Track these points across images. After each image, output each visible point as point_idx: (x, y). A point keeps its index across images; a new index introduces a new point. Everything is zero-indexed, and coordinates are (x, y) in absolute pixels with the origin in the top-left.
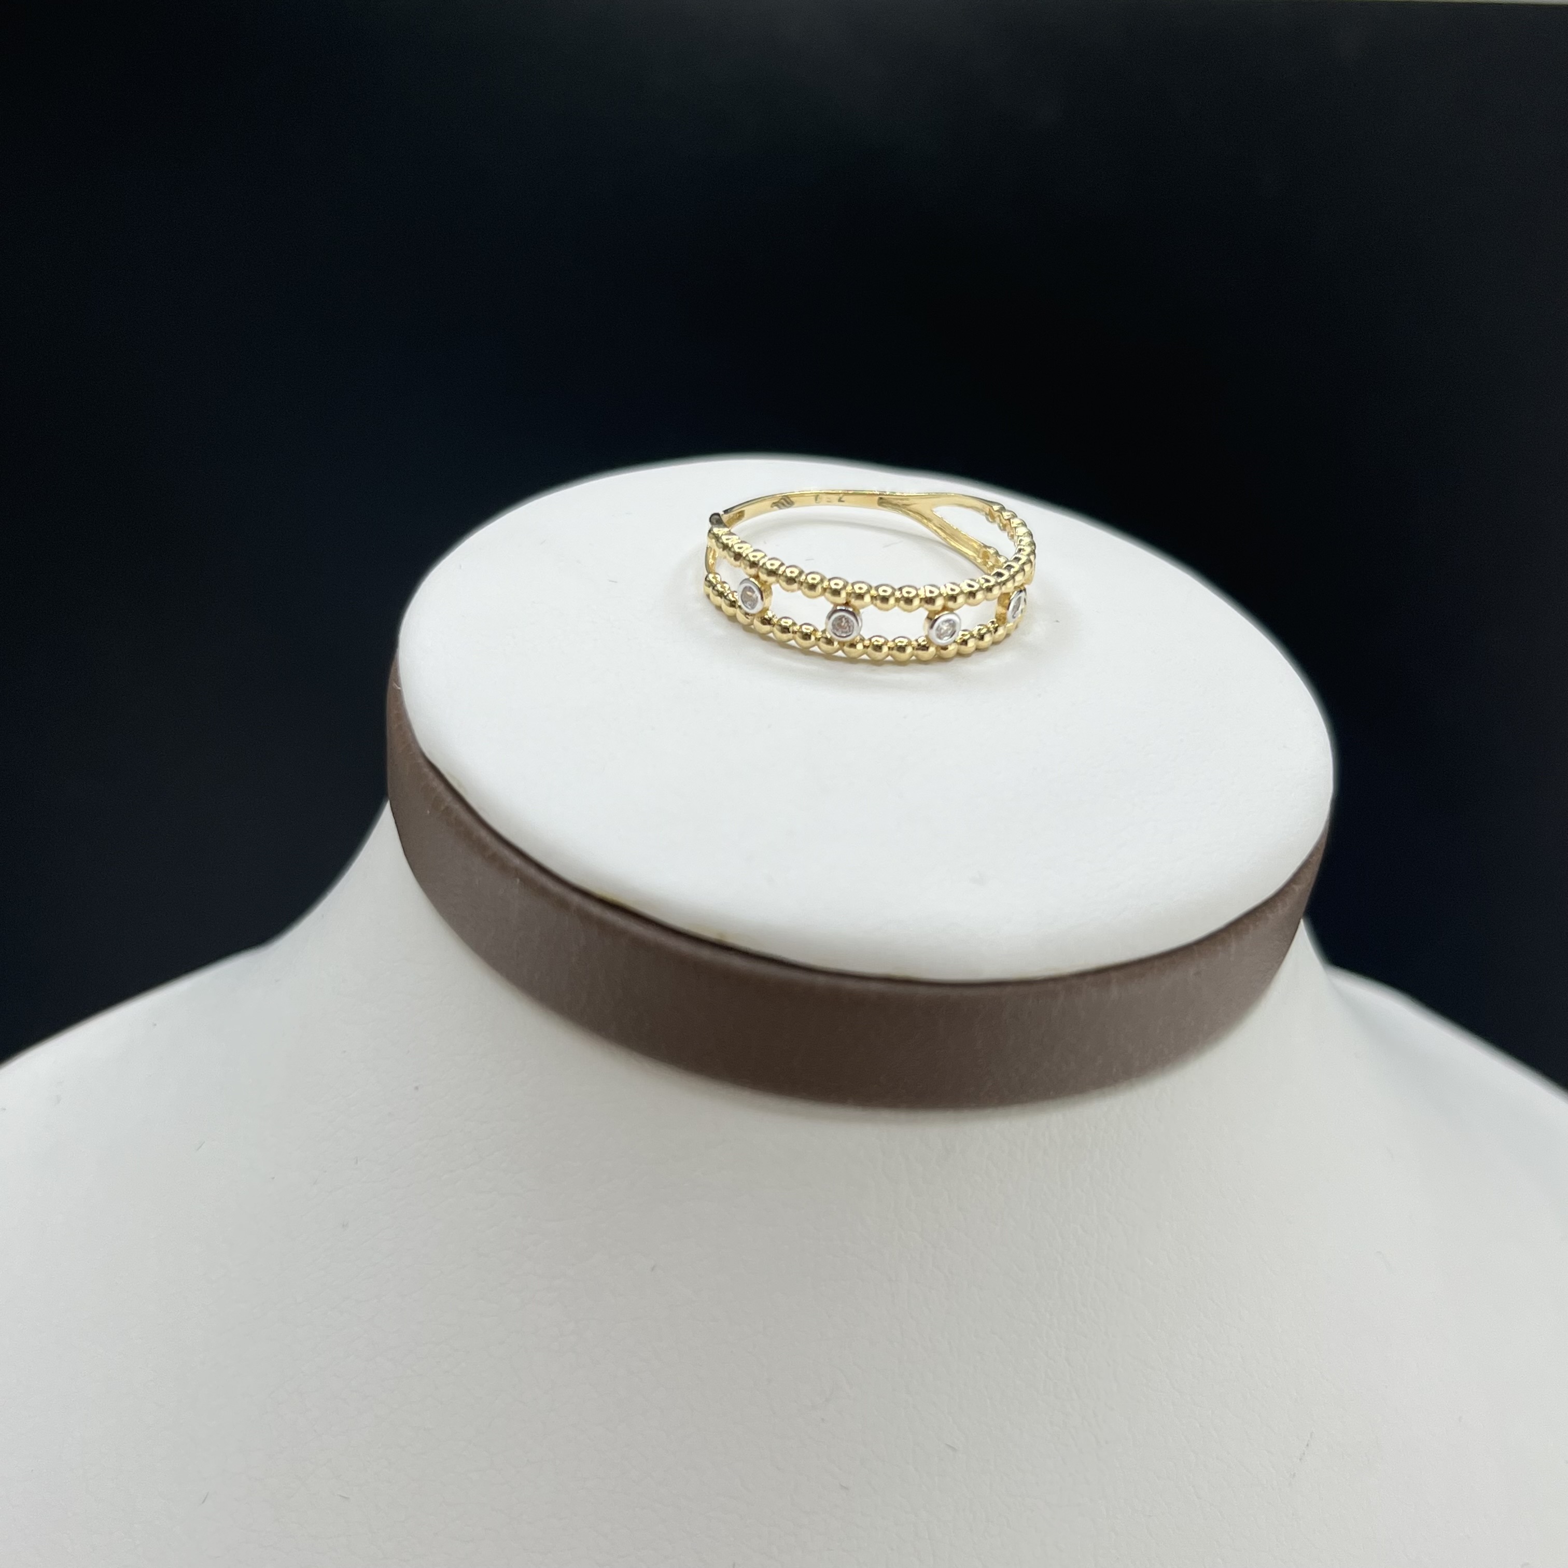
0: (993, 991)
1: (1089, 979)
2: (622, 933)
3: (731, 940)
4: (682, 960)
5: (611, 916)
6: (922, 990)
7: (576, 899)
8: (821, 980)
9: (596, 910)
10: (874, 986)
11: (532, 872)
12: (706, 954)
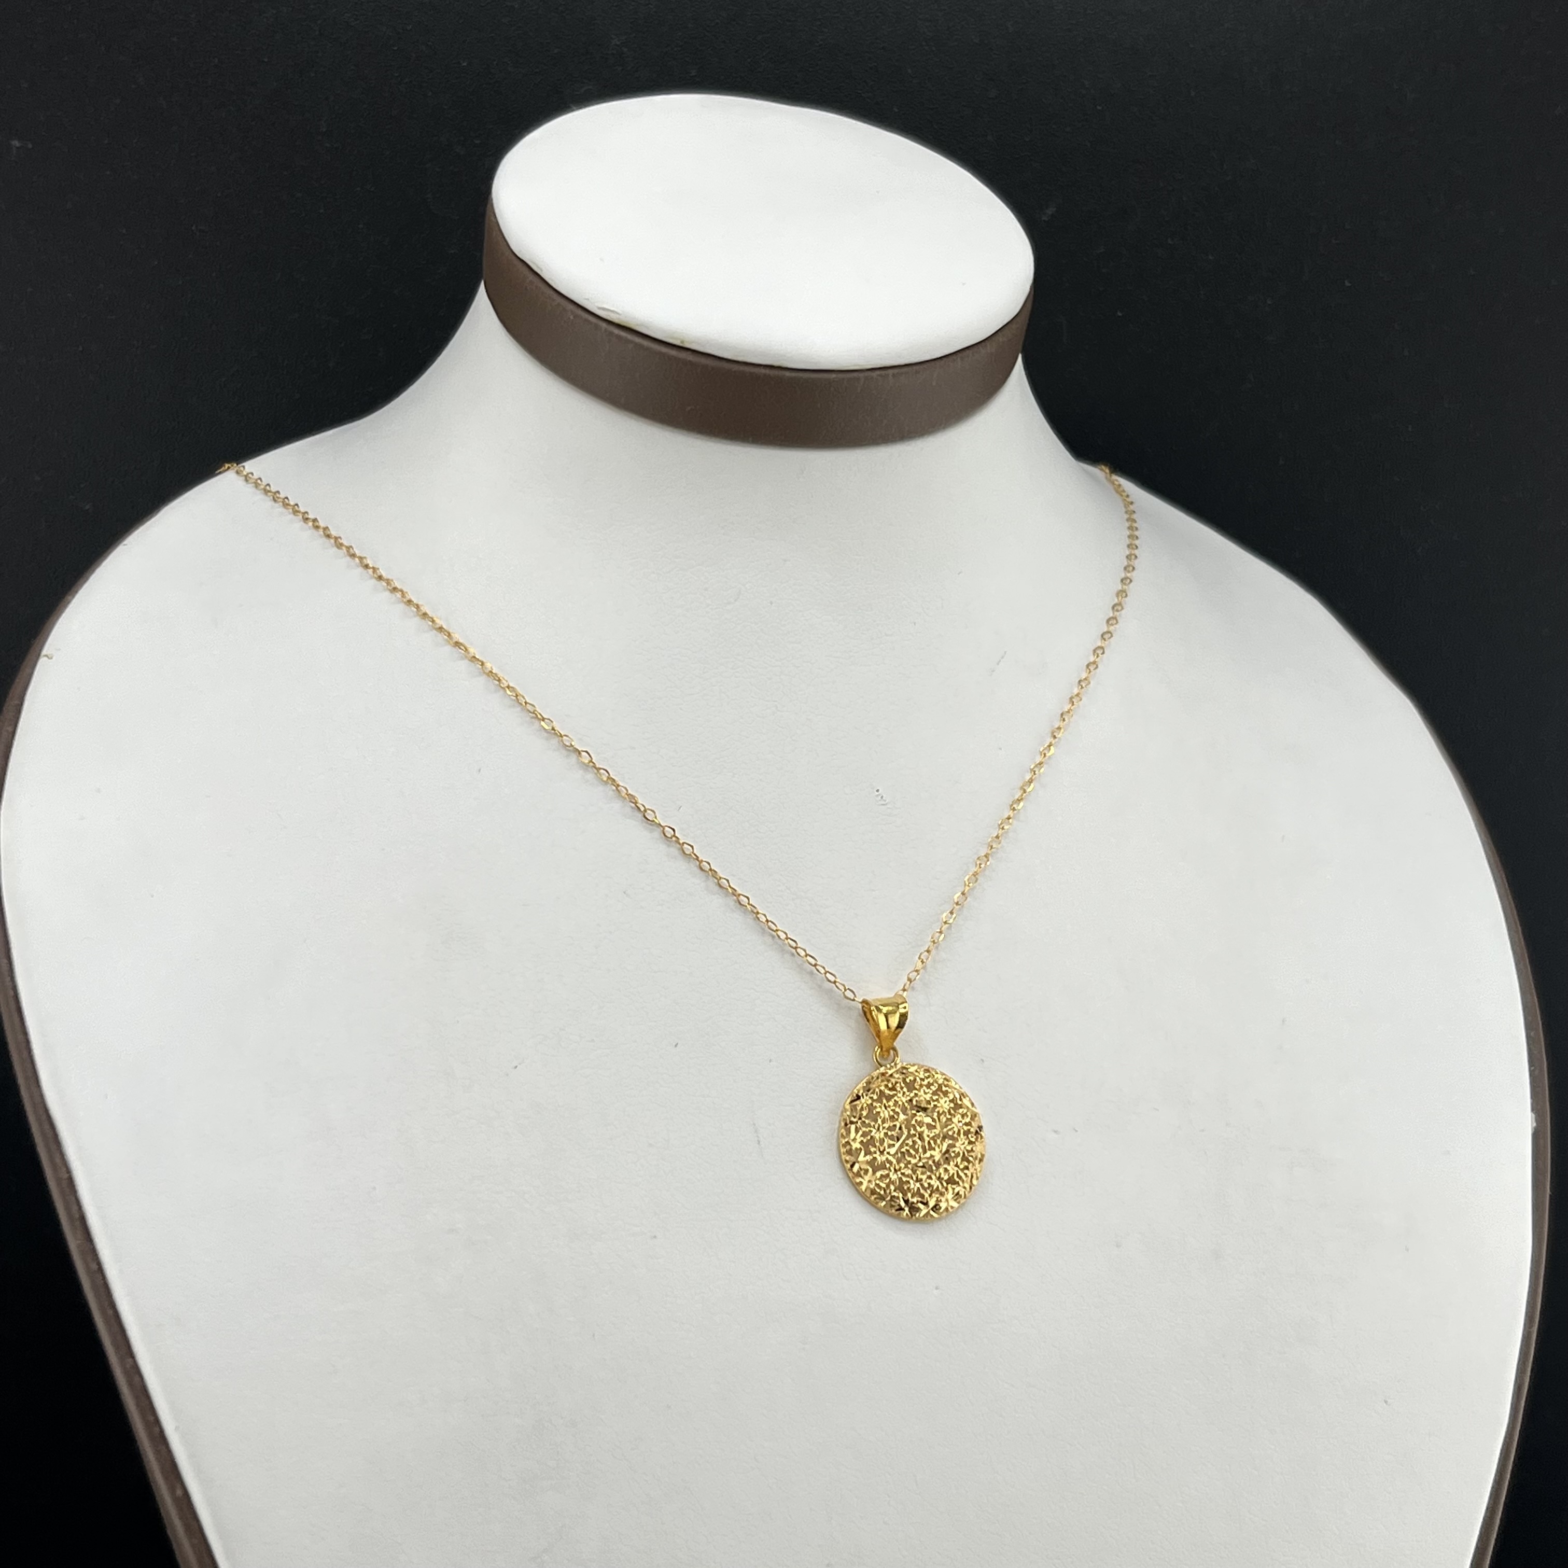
0: (826, 376)
1: (878, 372)
2: (632, 342)
3: (687, 345)
4: (663, 355)
5: (623, 334)
6: (788, 374)
7: (604, 325)
8: (736, 367)
9: (617, 331)
10: (763, 371)
11: (580, 312)
12: (673, 352)
